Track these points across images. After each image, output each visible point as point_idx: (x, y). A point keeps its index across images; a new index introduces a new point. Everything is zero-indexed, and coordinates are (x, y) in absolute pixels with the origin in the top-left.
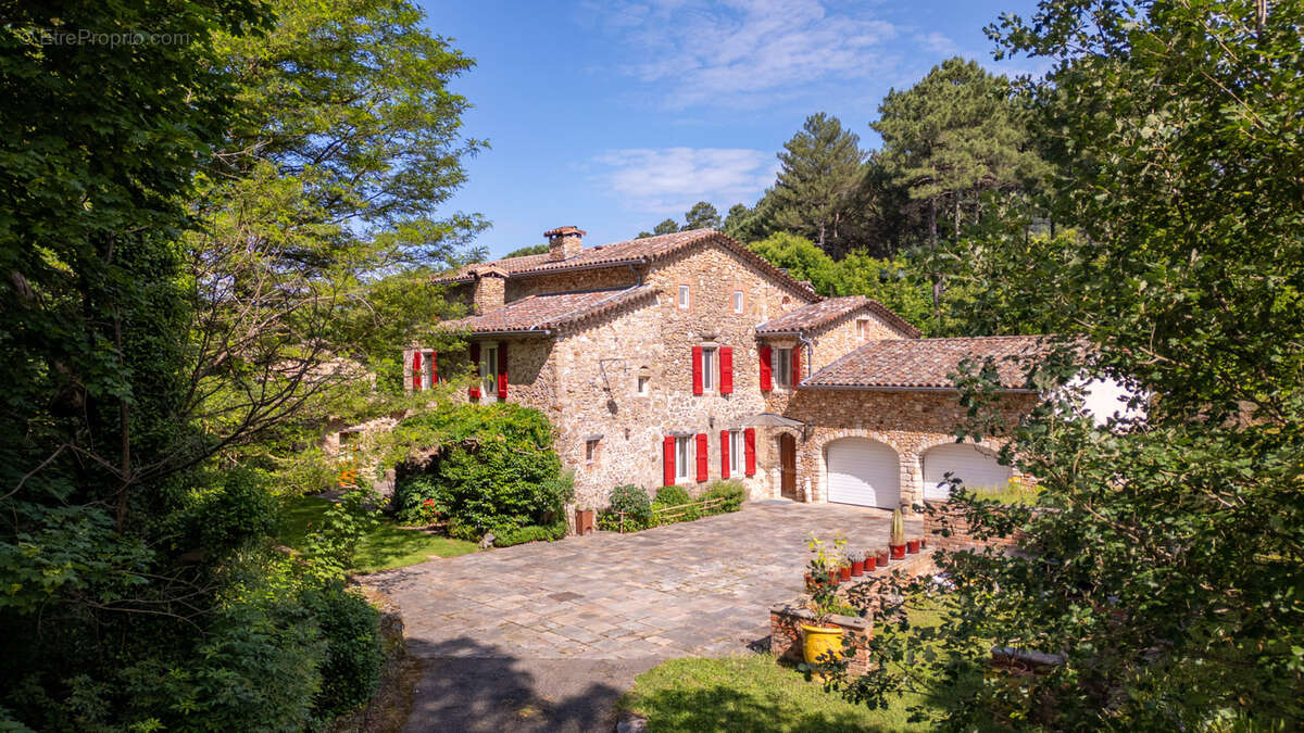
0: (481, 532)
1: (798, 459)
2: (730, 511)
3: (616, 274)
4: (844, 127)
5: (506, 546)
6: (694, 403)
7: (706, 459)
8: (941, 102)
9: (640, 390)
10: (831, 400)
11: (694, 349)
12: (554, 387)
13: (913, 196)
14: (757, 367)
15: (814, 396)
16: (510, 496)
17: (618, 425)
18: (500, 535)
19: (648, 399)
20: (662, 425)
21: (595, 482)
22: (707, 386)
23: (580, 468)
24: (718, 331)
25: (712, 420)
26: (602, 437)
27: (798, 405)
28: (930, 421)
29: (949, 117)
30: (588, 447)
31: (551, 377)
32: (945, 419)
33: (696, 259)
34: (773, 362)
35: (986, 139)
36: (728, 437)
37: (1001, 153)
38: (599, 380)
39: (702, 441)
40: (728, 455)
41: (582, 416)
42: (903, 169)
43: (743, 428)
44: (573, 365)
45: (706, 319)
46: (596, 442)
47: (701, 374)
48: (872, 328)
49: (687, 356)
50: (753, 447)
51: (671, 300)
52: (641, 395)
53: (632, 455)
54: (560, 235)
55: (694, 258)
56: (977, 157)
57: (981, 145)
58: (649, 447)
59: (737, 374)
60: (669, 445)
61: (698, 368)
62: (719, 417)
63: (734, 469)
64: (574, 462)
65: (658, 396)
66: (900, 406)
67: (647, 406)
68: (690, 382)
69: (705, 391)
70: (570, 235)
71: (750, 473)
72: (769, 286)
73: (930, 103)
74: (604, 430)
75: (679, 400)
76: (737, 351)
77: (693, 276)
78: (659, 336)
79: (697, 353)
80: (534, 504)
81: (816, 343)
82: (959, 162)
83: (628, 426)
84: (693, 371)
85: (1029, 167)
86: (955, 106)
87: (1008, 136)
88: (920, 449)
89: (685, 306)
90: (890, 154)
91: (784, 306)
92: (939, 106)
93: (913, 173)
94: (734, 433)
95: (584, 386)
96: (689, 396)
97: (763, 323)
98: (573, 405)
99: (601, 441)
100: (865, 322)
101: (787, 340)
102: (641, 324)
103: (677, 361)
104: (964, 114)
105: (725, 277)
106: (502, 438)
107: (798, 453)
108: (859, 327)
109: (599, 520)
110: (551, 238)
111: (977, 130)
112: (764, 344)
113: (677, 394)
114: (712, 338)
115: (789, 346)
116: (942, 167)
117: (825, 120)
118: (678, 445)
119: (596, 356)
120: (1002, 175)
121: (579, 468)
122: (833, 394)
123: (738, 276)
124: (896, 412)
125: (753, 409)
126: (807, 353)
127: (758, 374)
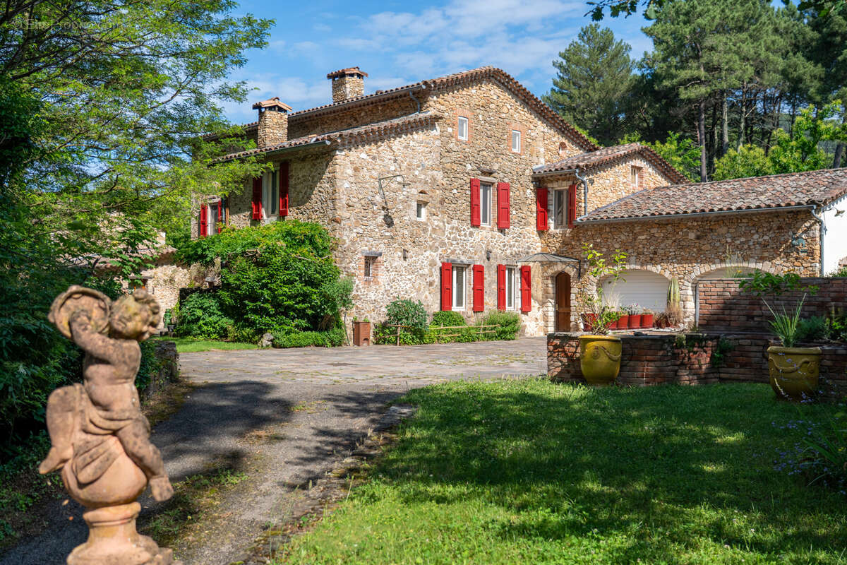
0: (261, 332)
1: (573, 296)
2: (505, 339)
3: (396, 106)
4: (617, 38)
5: (285, 347)
6: (471, 234)
7: (482, 290)
8: (711, 7)
9: (419, 215)
10: (606, 236)
11: (472, 181)
12: (333, 200)
13: (682, 96)
14: (534, 208)
15: (589, 233)
16: (290, 298)
17: (396, 245)
18: (278, 334)
19: (427, 224)
20: (439, 252)
21: (373, 298)
22: (485, 221)
23: (359, 281)
24: (496, 167)
25: (489, 252)
26: (380, 254)
27: (573, 243)
28: (703, 248)
29: (717, 21)
30: (366, 263)
31: (330, 190)
32: (718, 244)
33: (475, 93)
34: (550, 202)
35: (753, 43)
36: (504, 271)
37: (768, 57)
38: (378, 198)
39: (479, 272)
40: (504, 290)
41: (361, 231)
42: (673, 71)
43: (520, 265)
44: (352, 180)
45: (485, 153)
46: (374, 258)
47: (478, 206)
48: (646, 176)
49: (465, 187)
50: (529, 284)
51: (450, 130)
52: (418, 219)
53: (409, 277)
54: (342, 75)
55: (473, 91)
56: (746, 59)
57: (748, 48)
58: (426, 271)
59: (514, 212)
60: (447, 270)
61: (475, 200)
62: (496, 251)
63: (510, 305)
64: (353, 275)
65: (436, 223)
66: (674, 236)
67: (425, 230)
68: (468, 213)
69: (482, 225)
70: (352, 75)
71: (526, 309)
72: (546, 130)
73: (699, 9)
74: (382, 248)
75: (457, 229)
76: (514, 190)
77: (472, 110)
78: (438, 163)
79: (474, 186)
80: (312, 308)
81: (592, 182)
82: (727, 63)
83: (406, 248)
84: (471, 202)
85: (795, 67)
86: (723, 11)
87: (773, 42)
88: (693, 276)
89: (464, 138)
90: (661, 57)
91: (561, 152)
92: (709, 10)
93: (684, 74)
94: (510, 270)
95: (363, 202)
96: (466, 227)
97: (540, 166)
98: (352, 219)
99: (379, 258)
100: (640, 169)
101: (564, 180)
102: (420, 149)
103: (455, 191)
104: (732, 19)
105: (504, 115)
106: (282, 243)
107: (572, 291)
108: (634, 172)
109: (375, 334)
110: (334, 80)
111: (744, 36)
112: (541, 184)
113: (455, 223)
114: (490, 173)
115: (564, 186)
116: (710, 68)
117: (598, 31)
118: (455, 273)
119: (375, 174)
120: (768, 80)
121: (357, 282)
122: (608, 230)
123: (516, 116)
124: (670, 242)
125: (529, 248)
126: (583, 191)
127: (535, 215)
